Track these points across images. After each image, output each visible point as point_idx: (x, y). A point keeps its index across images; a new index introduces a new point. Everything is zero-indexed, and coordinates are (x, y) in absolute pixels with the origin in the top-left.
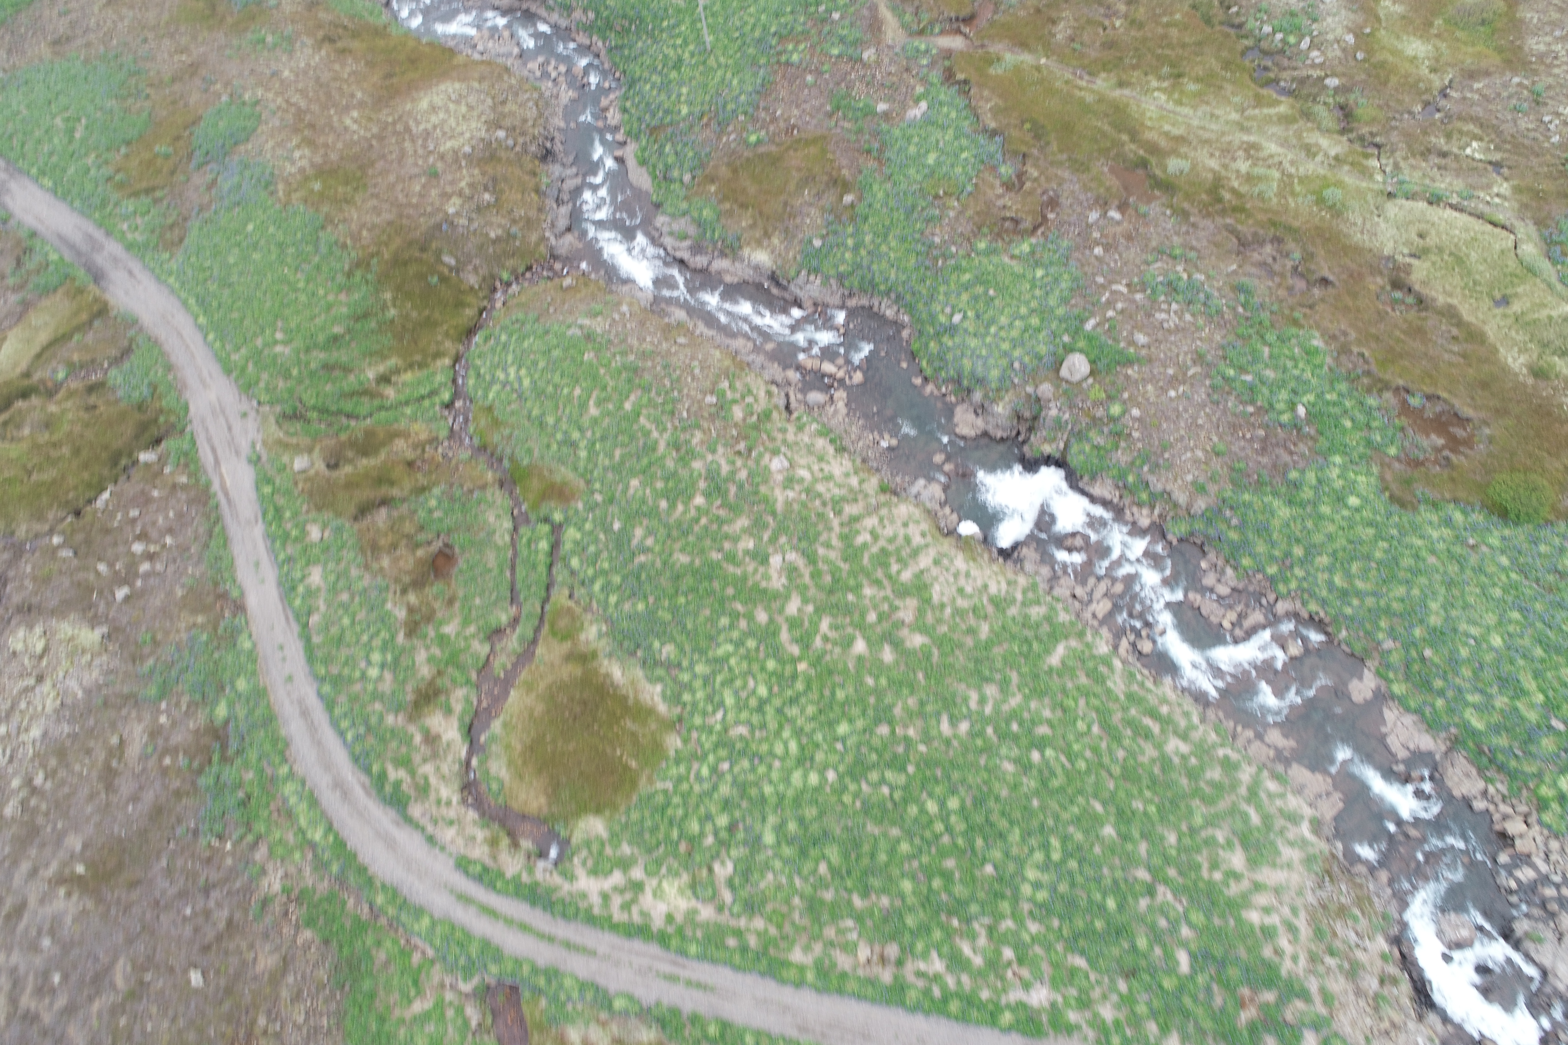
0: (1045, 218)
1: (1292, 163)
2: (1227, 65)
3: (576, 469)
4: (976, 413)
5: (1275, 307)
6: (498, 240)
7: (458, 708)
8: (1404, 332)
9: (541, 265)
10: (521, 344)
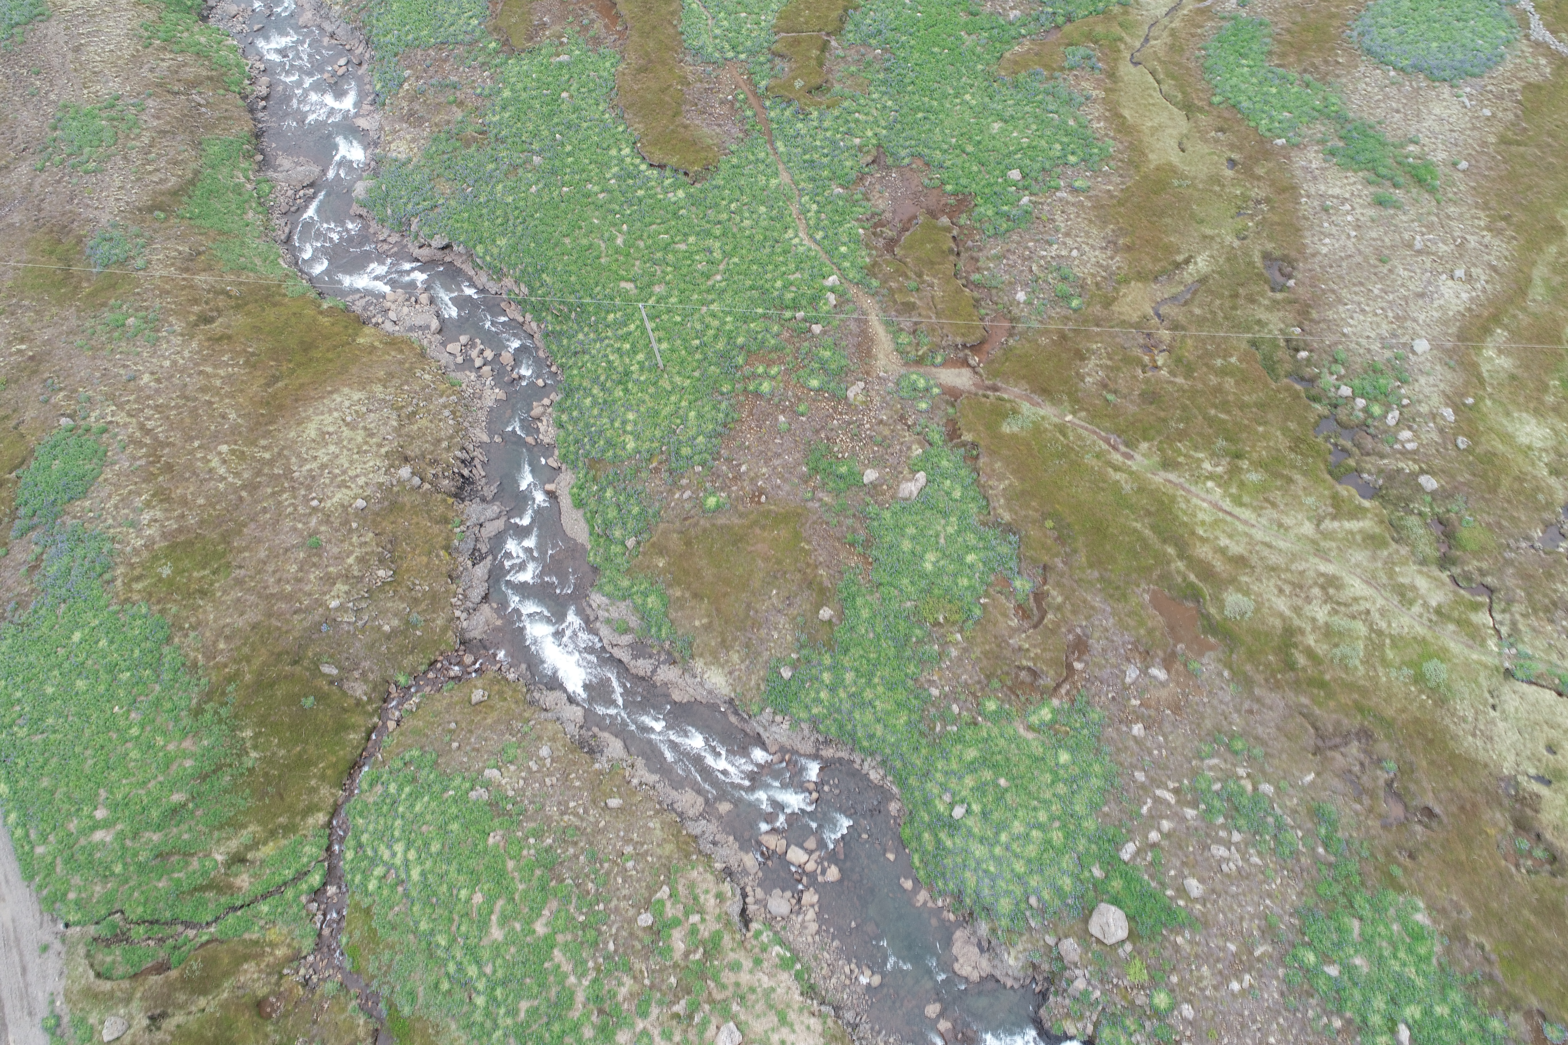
0: (1070, 667)
1: (1383, 612)
2: (1297, 443)
3: (469, 1026)
4: (982, 950)
5: (1365, 853)
6: (394, 632)
8: (1535, 912)
9: (447, 658)
10: (412, 806)
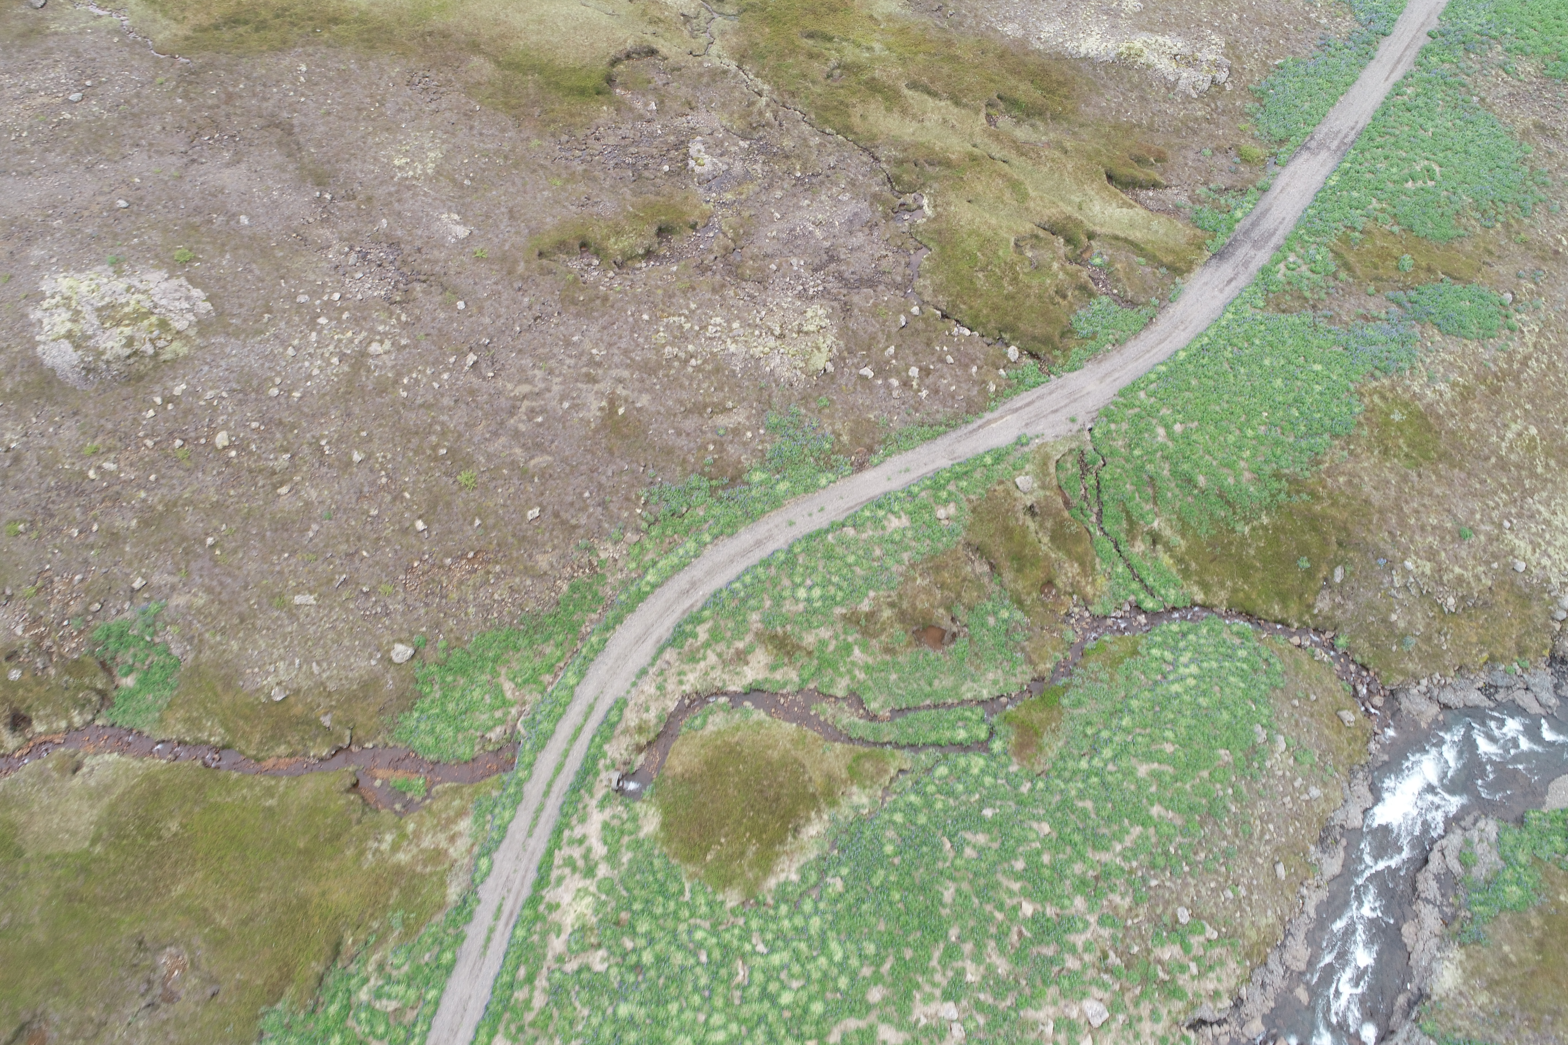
6: (1391, 625)
7: (778, 676)
9: (1374, 680)
10: (1233, 674)
